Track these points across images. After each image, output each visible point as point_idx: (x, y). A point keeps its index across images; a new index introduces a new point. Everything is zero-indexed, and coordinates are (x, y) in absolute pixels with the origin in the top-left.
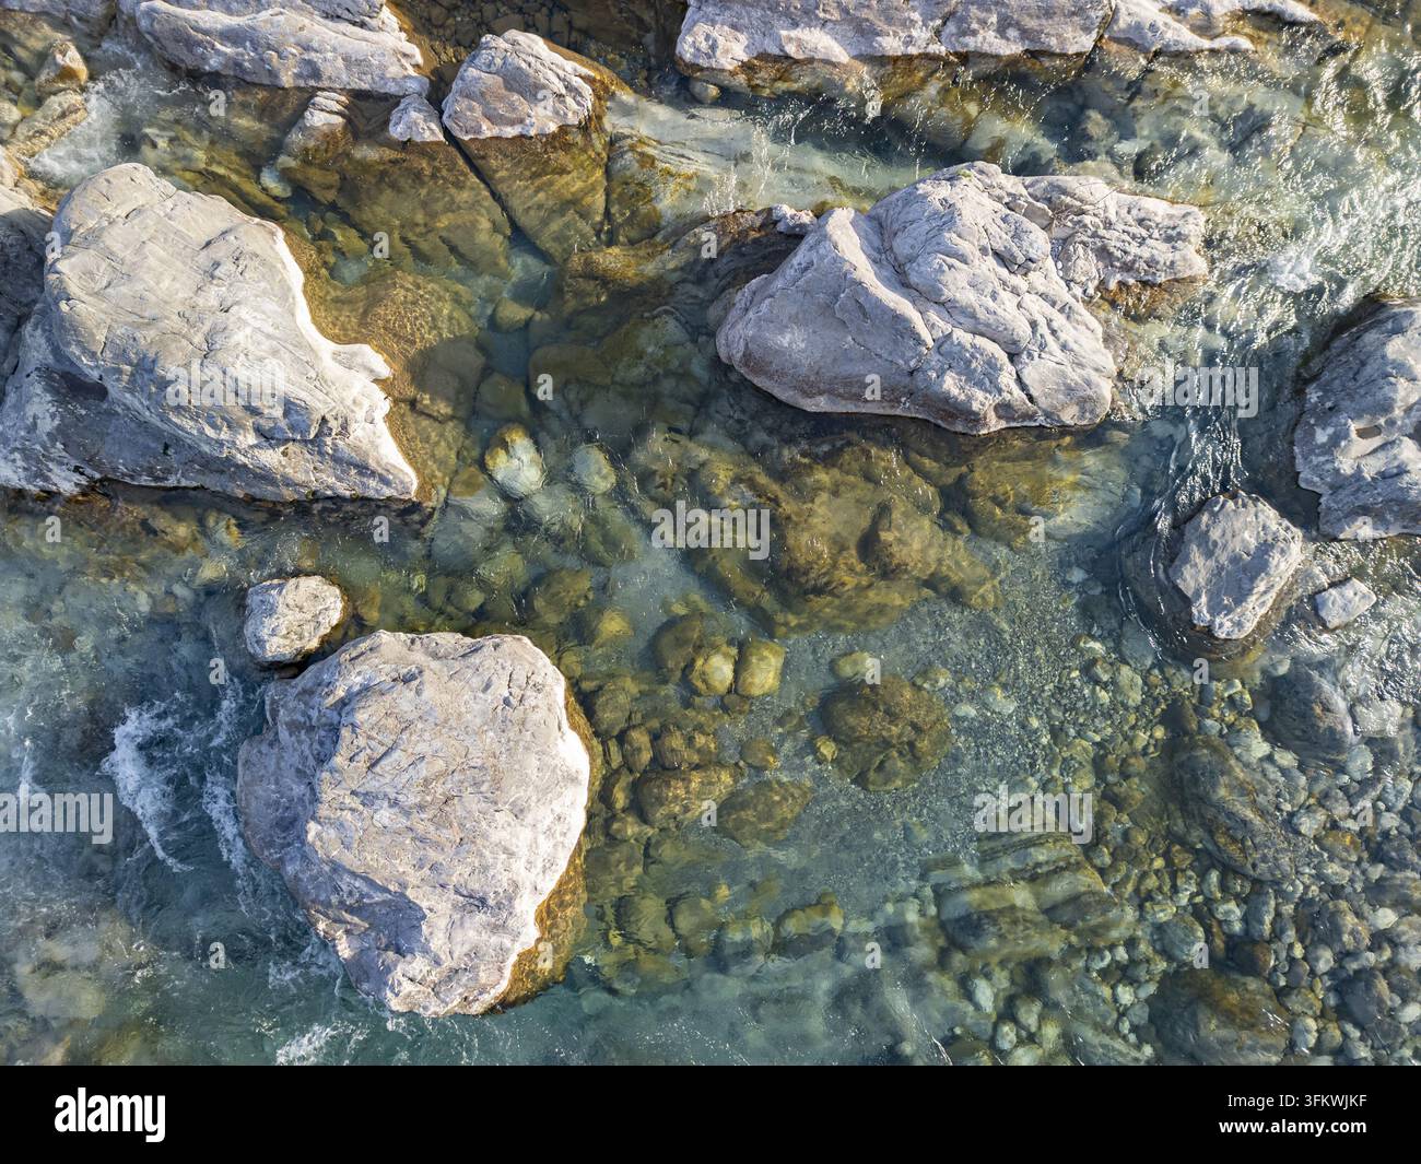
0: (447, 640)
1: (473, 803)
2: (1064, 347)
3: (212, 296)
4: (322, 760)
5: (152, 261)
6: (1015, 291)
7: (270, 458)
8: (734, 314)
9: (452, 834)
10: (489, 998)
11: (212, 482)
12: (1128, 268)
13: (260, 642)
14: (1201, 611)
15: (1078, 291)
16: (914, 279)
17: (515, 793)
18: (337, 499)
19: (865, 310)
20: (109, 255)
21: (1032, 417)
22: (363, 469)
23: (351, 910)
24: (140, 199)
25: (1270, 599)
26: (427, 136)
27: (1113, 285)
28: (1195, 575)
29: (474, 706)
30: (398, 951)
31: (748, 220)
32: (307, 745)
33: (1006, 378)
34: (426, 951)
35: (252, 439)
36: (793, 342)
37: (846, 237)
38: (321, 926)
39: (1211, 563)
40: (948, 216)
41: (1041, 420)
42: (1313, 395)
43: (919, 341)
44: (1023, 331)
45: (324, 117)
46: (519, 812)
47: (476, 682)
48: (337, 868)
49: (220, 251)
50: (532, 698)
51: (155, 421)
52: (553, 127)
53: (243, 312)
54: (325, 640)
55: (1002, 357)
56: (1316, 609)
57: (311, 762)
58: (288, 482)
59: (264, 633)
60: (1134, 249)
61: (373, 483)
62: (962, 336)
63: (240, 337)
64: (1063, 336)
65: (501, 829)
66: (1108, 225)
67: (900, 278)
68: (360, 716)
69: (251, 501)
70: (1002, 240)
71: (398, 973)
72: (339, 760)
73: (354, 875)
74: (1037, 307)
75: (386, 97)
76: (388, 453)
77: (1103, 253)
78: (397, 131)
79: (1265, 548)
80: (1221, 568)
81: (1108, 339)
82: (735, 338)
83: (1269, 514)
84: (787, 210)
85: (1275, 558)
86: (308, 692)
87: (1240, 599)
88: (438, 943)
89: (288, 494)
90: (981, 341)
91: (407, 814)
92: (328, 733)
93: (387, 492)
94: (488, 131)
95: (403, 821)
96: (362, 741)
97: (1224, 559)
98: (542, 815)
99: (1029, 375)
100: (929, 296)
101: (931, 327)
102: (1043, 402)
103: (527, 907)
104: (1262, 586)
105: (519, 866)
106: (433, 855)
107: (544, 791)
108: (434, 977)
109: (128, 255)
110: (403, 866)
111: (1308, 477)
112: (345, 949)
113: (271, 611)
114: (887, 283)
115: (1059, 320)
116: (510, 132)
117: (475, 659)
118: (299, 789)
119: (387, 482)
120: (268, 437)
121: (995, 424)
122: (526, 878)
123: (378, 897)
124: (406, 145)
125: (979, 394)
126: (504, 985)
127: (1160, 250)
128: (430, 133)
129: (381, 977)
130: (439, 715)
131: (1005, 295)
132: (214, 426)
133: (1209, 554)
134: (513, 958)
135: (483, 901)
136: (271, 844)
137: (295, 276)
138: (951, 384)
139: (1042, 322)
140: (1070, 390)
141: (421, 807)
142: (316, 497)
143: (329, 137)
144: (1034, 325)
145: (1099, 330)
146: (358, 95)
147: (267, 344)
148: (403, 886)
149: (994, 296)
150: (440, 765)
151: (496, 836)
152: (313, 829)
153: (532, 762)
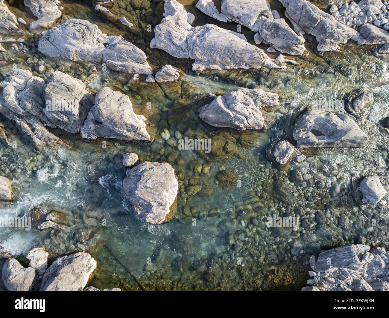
0: (156, 163)
1: (161, 188)
2: (255, 117)
3: (120, 109)
4: (138, 181)
5: (112, 104)
6: (247, 108)
7: (128, 134)
8: (202, 111)
9: (157, 193)
10: (162, 221)
11: (117, 138)
12: (266, 104)
13: (126, 163)
14: (278, 159)
15: (258, 107)
16: (230, 107)
17: (167, 187)
18: (138, 140)
19: (223, 112)
20: (106, 103)
21: (250, 128)
22: (142, 136)
23: (140, 206)
24: (109, 93)
25: (289, 157)
26: (152, 82)
27: (264, 106)
28: (277, 153)
29: (161, 173)
30: (148, 213)
31: (204, 95)
32: (136, 179)
33: (245, 122)
34: (152, 212)
35: (126, 131)
36: (211, 116)
37: (219, 101)
38: (136, 209)
39: (279, 152)
40: (235, 98)
41: (252, 128)
42: (296, 125)
43: (231, 117)
44: (248, 114)
45: (136, 78)
46: (167, 190)
47: (161, 169)
48: (140, 198)
49: (121, 101)
50: (170, 172)
51: (112, 128)
52: (173, 80)
53: (125, 111)
54: (135, 163)
55: (244, 118)
56: (296, 159)
57: (136, 181)
58: (130, 138)
59: (127, 162)
60: (267, 101)
61: (143, 138)
62: (238, 116)
63: (126, 115)
64: (255, 115)
65: (165, 193)
66: (263, 97)
67: (228, 107)
68: (145, 174)
69: (123, 140)
70: (244, 101)
71: (148, 216)
72: (141, 181)
73: (142, 199)
74: (250, 110)
75: (146, 75)
76: (146, 133)
77: (262, 102)
78: (147, 81)
79: (288, 149)
80: (281, 152)
81: (263, 115)
82: (203, 115)
83: (289, 143)
84: (211, 94)
85: (289, 151)
86: (135, 171)
87: (284, 157)
88: (154, 211)
89: (130, 139)
90: (241, 116)
91: (151, 189)
92: (139, 177)
93: (146, 139)
94: (162, 81)
95: (151, 191)
96: (145, 178)
97: (281, 151)
98: (171, 191)
99: (249, 121)
100: (232, 110)
101: (233, 114)
102: (252, 125)
103: (168, 206)
104: (287, 155)
105: (167, 199)
106: (155, 196)
107: (171, 187)
108: (153, 217)
109: (108, 103)
110: (150, 198)
111: (295, 138)
112: (139, 213)
113: (128, 158)
114: (226, 108)
115: (254, 112)
116: (166, 81)
117: (161, 166)
118: (133, 186)
119: (146, 138)
120: (128, 131)
121: (244, 129)
122: (168, 201)
123: (146, 203)
124: (148, 83)
125: (241, 124)
126: (164, 220)
127: (271, 101)
128: (153, 81)
129: (145, 216)
130: (156, 174)
131: (245, 109)
132: (121, 129)
133: (279, 150)
134: (166, 215)
135: (162, 204)
136: (128, 195)
137: (131, 104)
138: (237, 123)
139: (251, 113)
140: (256, 124)
141: (153, 188)
142: (134, 140)
143: (136, 81)
144: (250, 113)
145: (262, 114)
146: (141, 75)
147: (129, 116)
148: (150, 201)
149: (243, 109)
150: (156, 182)
151: (164, 194)
152: (136, 191)
153: (170, 182)
